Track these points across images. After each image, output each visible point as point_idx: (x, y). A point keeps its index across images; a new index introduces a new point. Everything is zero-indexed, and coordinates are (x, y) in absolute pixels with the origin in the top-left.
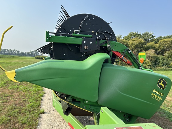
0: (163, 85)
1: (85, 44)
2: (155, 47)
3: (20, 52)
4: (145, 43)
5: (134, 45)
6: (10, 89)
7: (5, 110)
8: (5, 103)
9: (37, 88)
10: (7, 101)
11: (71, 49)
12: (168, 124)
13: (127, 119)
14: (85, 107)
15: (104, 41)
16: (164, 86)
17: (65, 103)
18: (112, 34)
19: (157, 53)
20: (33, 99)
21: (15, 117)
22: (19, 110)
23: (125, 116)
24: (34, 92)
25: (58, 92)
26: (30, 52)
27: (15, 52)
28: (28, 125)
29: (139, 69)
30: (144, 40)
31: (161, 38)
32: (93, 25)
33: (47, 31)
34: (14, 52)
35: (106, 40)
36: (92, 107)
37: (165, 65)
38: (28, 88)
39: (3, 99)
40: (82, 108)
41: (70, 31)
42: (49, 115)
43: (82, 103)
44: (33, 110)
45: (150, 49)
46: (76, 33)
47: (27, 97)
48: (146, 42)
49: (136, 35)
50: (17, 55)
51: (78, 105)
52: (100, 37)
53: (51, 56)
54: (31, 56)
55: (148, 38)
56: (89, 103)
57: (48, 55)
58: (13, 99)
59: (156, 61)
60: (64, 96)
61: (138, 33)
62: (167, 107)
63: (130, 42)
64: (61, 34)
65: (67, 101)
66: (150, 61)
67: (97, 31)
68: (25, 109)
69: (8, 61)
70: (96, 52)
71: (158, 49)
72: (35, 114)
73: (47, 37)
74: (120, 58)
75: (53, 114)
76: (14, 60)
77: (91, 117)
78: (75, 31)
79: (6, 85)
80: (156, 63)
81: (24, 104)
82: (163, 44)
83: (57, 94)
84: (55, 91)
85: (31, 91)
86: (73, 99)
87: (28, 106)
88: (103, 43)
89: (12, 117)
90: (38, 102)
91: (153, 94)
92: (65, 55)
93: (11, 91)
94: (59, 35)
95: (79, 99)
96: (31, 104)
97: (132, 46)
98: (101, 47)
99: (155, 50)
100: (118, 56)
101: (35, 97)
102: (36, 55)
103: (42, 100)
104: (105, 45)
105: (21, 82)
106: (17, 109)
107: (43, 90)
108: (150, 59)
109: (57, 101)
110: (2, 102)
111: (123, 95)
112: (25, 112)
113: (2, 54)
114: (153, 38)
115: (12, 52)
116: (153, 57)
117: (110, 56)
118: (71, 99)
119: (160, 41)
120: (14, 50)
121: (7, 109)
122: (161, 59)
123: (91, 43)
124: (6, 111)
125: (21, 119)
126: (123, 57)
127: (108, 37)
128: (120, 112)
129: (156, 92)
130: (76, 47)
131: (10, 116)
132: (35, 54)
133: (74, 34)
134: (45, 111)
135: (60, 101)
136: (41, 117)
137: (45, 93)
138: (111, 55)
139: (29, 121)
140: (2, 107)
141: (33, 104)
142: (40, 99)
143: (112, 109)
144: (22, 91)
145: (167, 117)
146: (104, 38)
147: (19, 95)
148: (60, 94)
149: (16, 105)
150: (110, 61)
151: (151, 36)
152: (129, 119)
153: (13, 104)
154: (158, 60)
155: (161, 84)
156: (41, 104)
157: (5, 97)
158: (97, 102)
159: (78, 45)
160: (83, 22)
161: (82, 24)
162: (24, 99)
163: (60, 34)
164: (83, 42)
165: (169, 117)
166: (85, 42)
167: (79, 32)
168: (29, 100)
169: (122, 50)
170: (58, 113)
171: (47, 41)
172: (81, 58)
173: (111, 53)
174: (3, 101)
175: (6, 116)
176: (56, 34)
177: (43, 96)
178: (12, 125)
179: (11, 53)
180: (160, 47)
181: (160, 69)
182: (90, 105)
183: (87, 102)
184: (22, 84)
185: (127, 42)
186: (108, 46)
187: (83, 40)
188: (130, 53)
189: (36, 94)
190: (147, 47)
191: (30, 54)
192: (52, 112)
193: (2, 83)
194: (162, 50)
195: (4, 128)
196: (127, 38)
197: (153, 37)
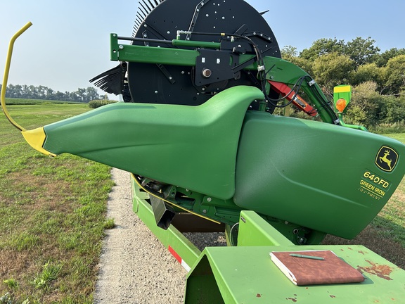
0: (389, 163)
1: (205, 66)
2: (377, 75)
3: (55, 91)
4: (355, 66)
5: (327, 72)
6: (37, 175)
7: (28, 220)
8: (26, 206)
9: (96, 174)
10: (30, 201)
11: (171, 78)
12: (398, 252)
13: (302, 239)
14: (204, 211)
15: (249, 57)
16: (392, 165)
17: (159, 202)
18: (269, 39)
19: (382, 89)
20: (88, 196)
21: (52, 234)
22: (59, 220)
23: (296, 231)
24: (91, 182)
25: (142, 178)
26: (77, 92)
27: (43, 93)
28: (79, 251)
29: (333, 123)
30: (352, 57)
31: (394, 53)
32: (223, 18)
33: (112, 35)
34: (40, 91)
35: (254, 53)
36: (221, 211)
37: (400, 120)
38: (77, 173)
39: (22, 197)
40: (198, 213)
41: (168, 32)
42: (125, 230)
43: (197, 203)
44: (91, 221)
45: (365, 81)
46: (183, 37)
47: (74, 194)
48: (355, 63)
49: (331, 47)
50: (48, 99)
51: (190, 207)
52: (240, 46)
53: (127, 99)
54: (81, 101)
55: (362, 53)
56: (215, 203)
57: (120, 98)
58: (45, 196)
59: (378, 110)
60: (156, 187)
61: (336, 41)
62: (398, 215)
63: (316, 65)
64: (146, 41)
65: (164, 197)
66: (365, 110)
67: (233, 33)
68: (73, 219)
69: (28, 113)
70: (231, 83)
71: (386, 81)
72: (95, 229)
73: (113, 50)
74: (287, 98)
75: (133, 228)
76: (42, 111)
77: (220, 237)
78: (180, 34)
79: (27, 166)
80: (378, 115)
81: (70, 208)
82: (397, 68)
83: (140, 182)
84: (136, 176)
85: (84, 180)
86: (177, 193)
87: (79, 211)
88: (247, 62)
89: (43, 234)
90: (100, 204)
91: (363, 183)
92: (156, 92)
93: (38, 178)
94: (141, 43)
95: (191, 192)
96: (85, 207)
97: (322, 74)
98: (244, 72)
99: (378, 83)
100: (284, 94)
101: (92, 193)
102: (93, 99)
103: (108, 199)
104: (251, 67)
105: (58, 154)
106: (54, 217)
107: (110, 178)
108: (364, 106)
109: (141, 200)
110: (21, 204)
111: (292, 183)
112: (72, 225)
113: (13, 96)
114: (374, 53)
115: (35, 91)
116: (372, 101)
117: (265, 93)
118: (173, 193)
119: (390, 61)
120: (41, 87)
121: (31, 219)
122: (392, 106)
123: (218, 61)
124: (30, 222)
125: (65, 239)
126: (295, 96)
127: (259, 48)
128: (286, 223)
129: (372, 179)
130: (183, 72)
131: (39, 233)
132: (88, 97)
133: (177, 40)
134: (116, 223)
135: (148, 201)
136: (107, 236)
137: (115, 185)
138: (268, 91)
139: (83, 244)
140: (20, 213)
141: (88, 206)
142: (103, 197)
143: (267, 216)
144: (63, 179)
145: (396, 237)
146: (250, 50)
147: (56, 189)
148: (148, 182)
149: (51, 210)
150: (263, 107)
151: (368, 49)
152: (306, 240)
153: (45, 207)
154: (383, 108)
155: (384, 159)
156: (106, 208)
157: (26, 192)
158: (232, 199)
159: (188, 68)
160: (198, 10)
161: (197, 17)
162: (69, 198)
163: (143, 41)
164: (199, 59)
165: (400, 238)
166: (203, 60)
167: (189, 35)
168: (79, 198)
169: (293, 80)
170: (145, 228)
171: (113, 59)
172: (195, 98)
173: (267, 87)
174: (23, 201)
175: (30, 232)
176: (136, 42)
177: (111, 191)
178: (45, 251)
179: (34, 94)
180: (389, 75)
181: (388, 129)
182: (217, 208)
183: (209, 200)
184: (62, 165)
185: (309, 63)
186: (260, 68)
187: (198, 54)
188: (313, 85)
189: (96, 185)
190: (358, 76)
191: (78, 95)
192: (131, 226)
193: (18, 161)
194: (395, 83)
195: (28, 257)
196: (308, 55)
197: (374, 51)
